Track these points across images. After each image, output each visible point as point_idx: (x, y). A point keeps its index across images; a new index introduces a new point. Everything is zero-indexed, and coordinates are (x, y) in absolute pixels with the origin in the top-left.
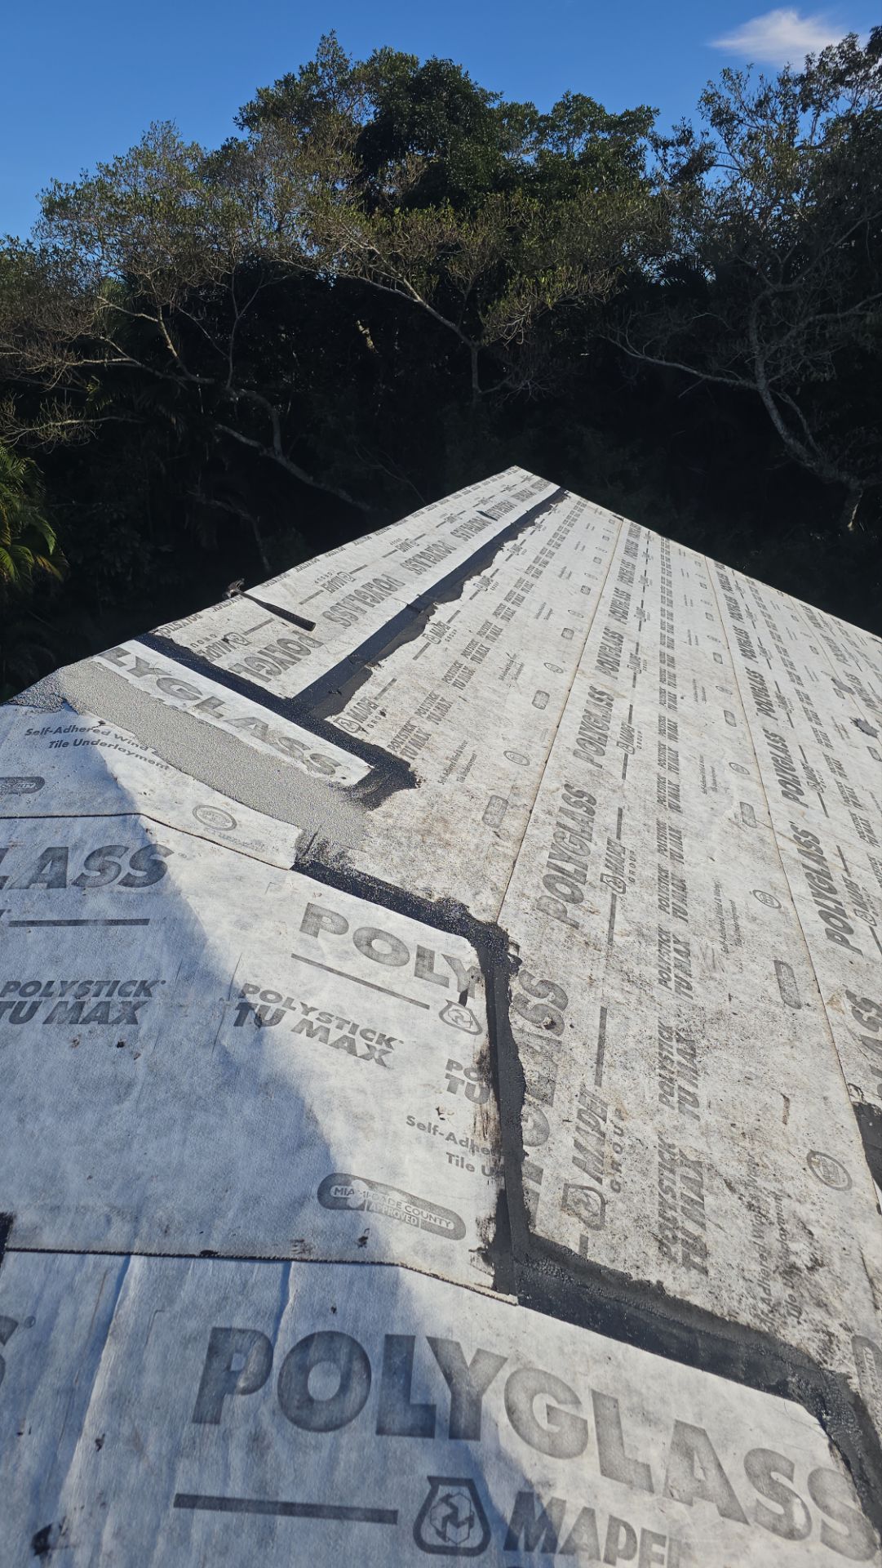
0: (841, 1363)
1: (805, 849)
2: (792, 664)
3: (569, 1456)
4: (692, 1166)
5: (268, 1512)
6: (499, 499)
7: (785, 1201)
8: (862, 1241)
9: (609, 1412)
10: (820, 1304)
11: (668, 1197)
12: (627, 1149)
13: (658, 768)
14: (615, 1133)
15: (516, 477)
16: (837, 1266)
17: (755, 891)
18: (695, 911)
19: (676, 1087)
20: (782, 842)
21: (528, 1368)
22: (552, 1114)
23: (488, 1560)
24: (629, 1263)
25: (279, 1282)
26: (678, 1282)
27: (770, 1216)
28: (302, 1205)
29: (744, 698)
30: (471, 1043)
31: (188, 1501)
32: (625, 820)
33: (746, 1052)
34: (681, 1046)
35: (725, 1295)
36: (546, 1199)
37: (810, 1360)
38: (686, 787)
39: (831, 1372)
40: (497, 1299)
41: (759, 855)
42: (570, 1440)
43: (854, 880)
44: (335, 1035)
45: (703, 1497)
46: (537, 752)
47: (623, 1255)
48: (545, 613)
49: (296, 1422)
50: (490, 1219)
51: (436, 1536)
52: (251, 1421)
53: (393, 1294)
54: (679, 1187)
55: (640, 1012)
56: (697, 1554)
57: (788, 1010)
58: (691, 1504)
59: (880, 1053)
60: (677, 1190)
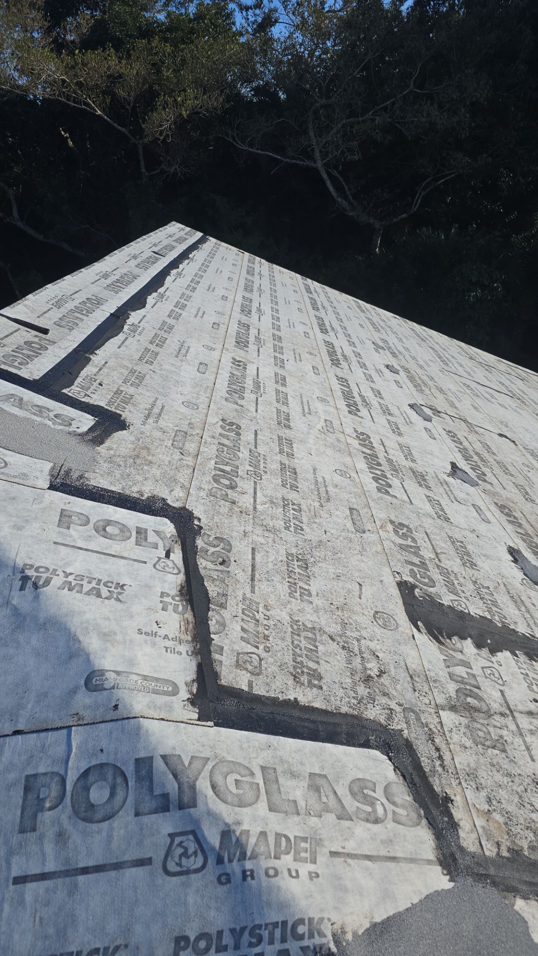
0: (398, 724)
1: (363, 443)
2: (349, 335)
3: (250, 805)
4: (310, 630)
5: (73, 875)
6: (165, 242)
7: (363, 642)
8: (405, 656)
9: (271, 776)
10: (385, 694)
11: (298, 650)
12: (272, 627)
13: (276, 404)
14: (265, 619)
15: (174, 228)
16: (393, 672)
17: (336, 470)
18: (303, 485)
19: (298, 587)
20: (350, 440)
21: (222, 761)
22: (226, 614)
23: (207, 873)
24: (277, 691)
25: (65, 740)
26: (306, 697)
27: (355, 651)
28: (75, 693)
29: (323, 357)
30: (175, 580)
31: (20, 880)
32: (259, 437)
33: (336, 562)
34: (299, 563)
35: (333, 699)
36: (227, 663)
37: (381, 725)
38: (293, 414)
39: (392, 730)
40: (201, 725)
41: (337, 449)
42: (250, 795)
43: (390, 457)
44: (87, 587)
45: (327, 811)
46: (203, 400)
47: (273, 687)
48: (200, 313)
49: (85, 820)
50: (194, 681)
51: (176, 866)
52: (56, 825)
53: (137, 734)
54: (304, 643)
55: (274, 547)
56: (326, 843)
57: (358, 535)
58: (320, 816)
59: (410, 552)
60: (302, 646)
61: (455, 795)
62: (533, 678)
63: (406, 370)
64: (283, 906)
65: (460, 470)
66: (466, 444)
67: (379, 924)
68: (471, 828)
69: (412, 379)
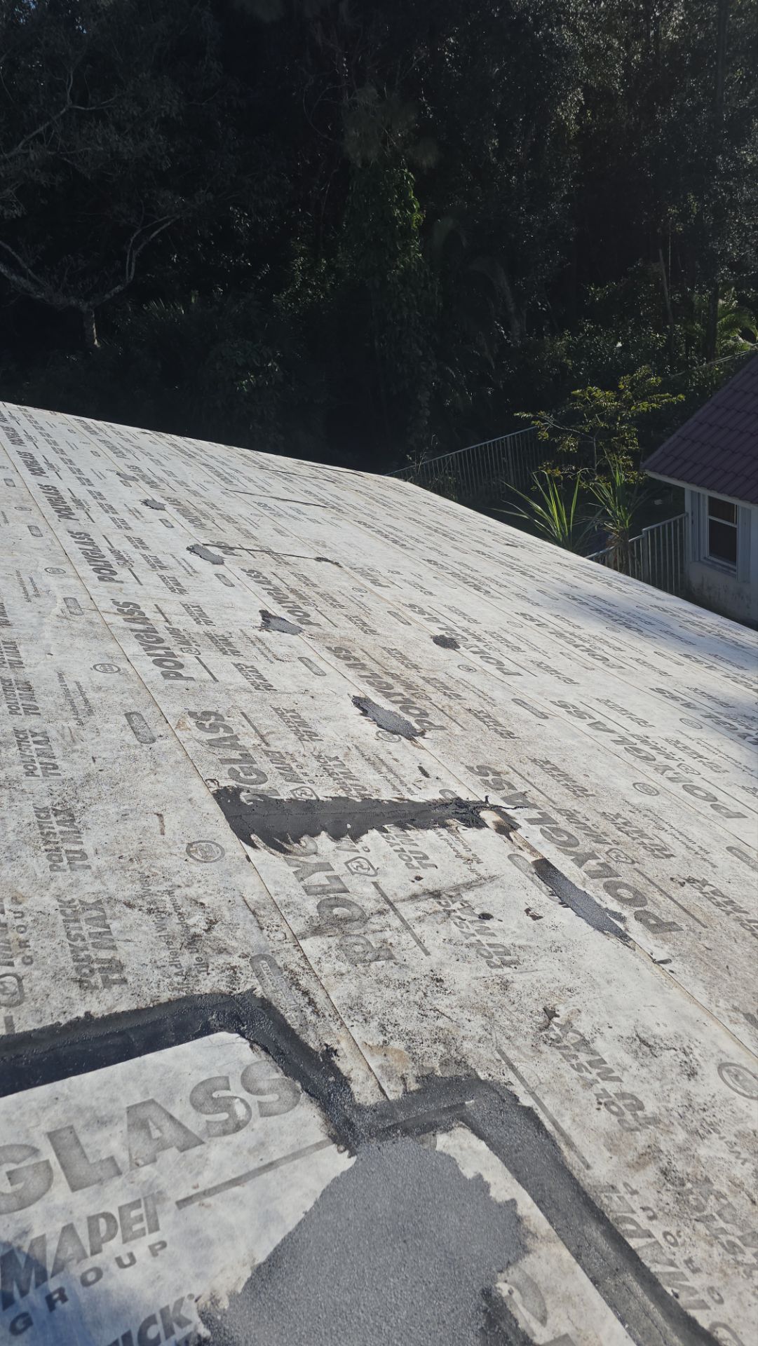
0: (246, 982)
1: (129, 617)
2: (79, 470)
3: (38, 1198)
4: (94, 907)
7: (177, 892)
8: (241, 888)
9: (66, 1140)
10: (221, 951)
11: (79, 943)
12: (31, 925)
14: (16, 918)
16: (227, 916)
17: (95, 667)
18: (45, 703)
19: (63, 852)
20: (108, 619)
24: (55, 1014)
26: (102, 1003)
27: (167, 909)
29: (43, 510)
33: (118, 795)
34: (59, 818)
35: (145, 989)
37: (222, 995)
38: (10, 602)
39: (240, 994)
41: (91, 635)
42: (35, 1186)
43: (174, 626)
45: (164, 1149)
47: (48, 1011)
54: (86, 929)
55: (14, 808)
56: (169, 1194)
57: (145, 747)
58: (154, 1160)
59: (225, 747)
60: (85, 933)
61: (338, 1042)
62: (411, 852)
63: (175, 502)
64: (118, 1314)
65: (275, 617)
66: (276, 582)
67: (264, 1263)
68: (365, 1076)
69: (184, 512)
